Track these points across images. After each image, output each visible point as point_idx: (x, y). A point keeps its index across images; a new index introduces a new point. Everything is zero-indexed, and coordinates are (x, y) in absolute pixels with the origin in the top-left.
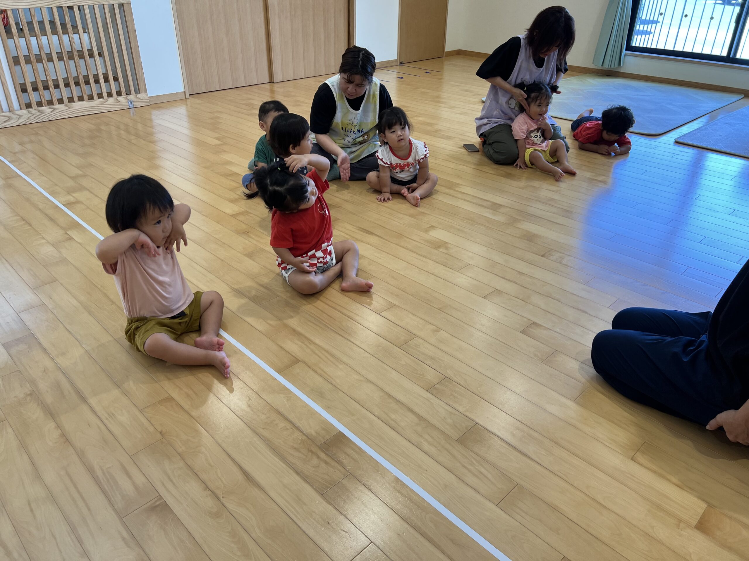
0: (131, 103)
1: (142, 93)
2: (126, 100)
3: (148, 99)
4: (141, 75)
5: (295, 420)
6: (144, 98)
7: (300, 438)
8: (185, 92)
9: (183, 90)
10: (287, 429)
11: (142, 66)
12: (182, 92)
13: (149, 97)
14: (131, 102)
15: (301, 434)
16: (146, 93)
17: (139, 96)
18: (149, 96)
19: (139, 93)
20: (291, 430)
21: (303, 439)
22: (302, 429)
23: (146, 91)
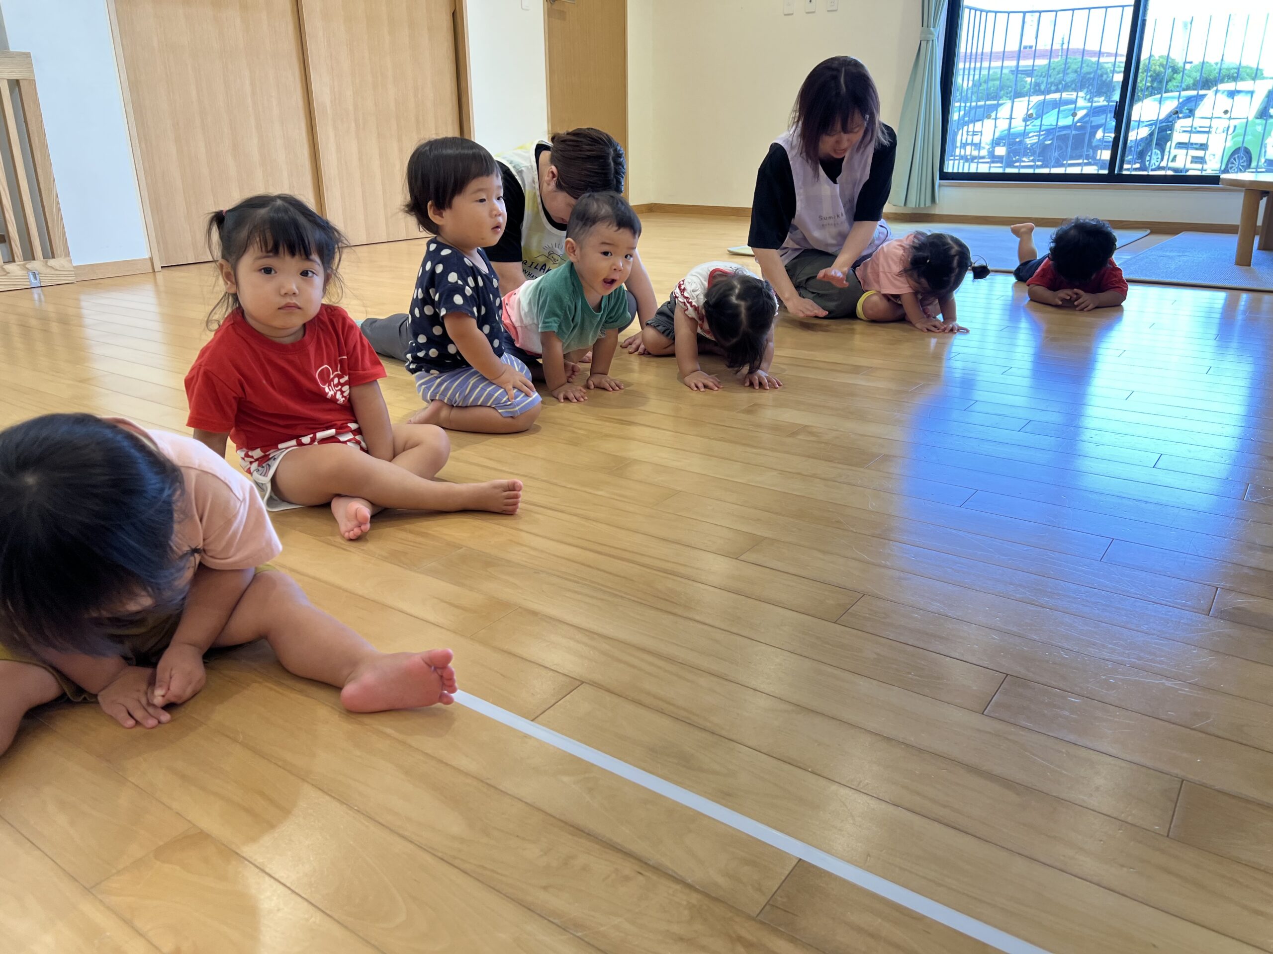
0: (35, 278)
1: (58, 257)
2: (23, 270)
3: (73, 269)
4: (58, 221)
5: (640, 847)
6: (64, 267)
7: (685, 903)
8: (151, 259)
9: (147, 255)
10: (627, 879)
11: (58, 203)
12: (145, 259)
13: (74, 267)
14: (34, 274)
15: (678, 887)
16: (68, 258)
17: (51, 262)
18: (74, 265)
19: (53, 257)
20: (641, 878)
21: (694, 901)
22: (676, 873)
23: (68, 254)
